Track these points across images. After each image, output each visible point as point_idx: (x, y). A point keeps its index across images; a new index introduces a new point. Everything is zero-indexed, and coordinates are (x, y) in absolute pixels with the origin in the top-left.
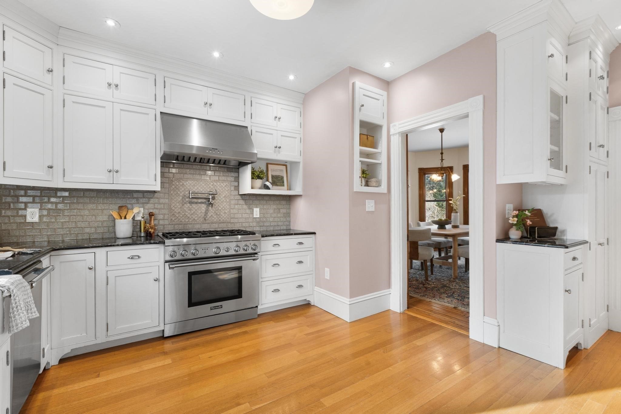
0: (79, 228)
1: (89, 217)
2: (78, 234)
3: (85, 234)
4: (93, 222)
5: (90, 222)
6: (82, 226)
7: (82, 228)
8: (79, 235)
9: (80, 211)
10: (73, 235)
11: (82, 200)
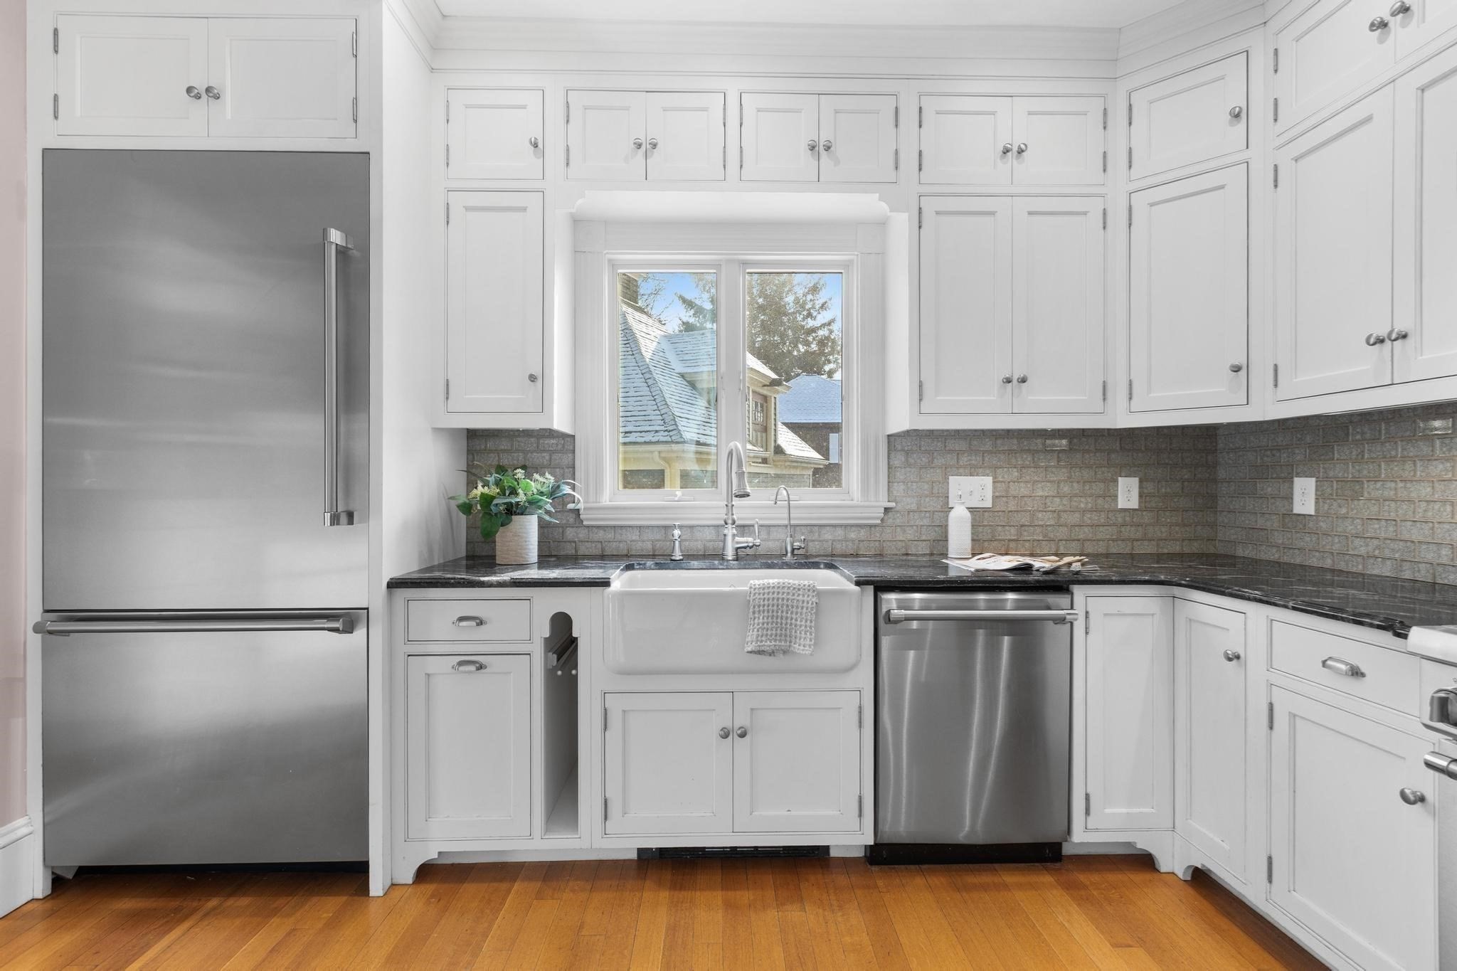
0: (1406, 541)
1: (1433, 507)
2: (1402, 560)
3: (1420, 565)
4: (1447, 526)
5: (1436, 525)
6: (1414, 538)
7: (1413, 542)
8: (1406, 566)
9: (1409, 485)
10: (1388, 563)
11: (1412, 449)
